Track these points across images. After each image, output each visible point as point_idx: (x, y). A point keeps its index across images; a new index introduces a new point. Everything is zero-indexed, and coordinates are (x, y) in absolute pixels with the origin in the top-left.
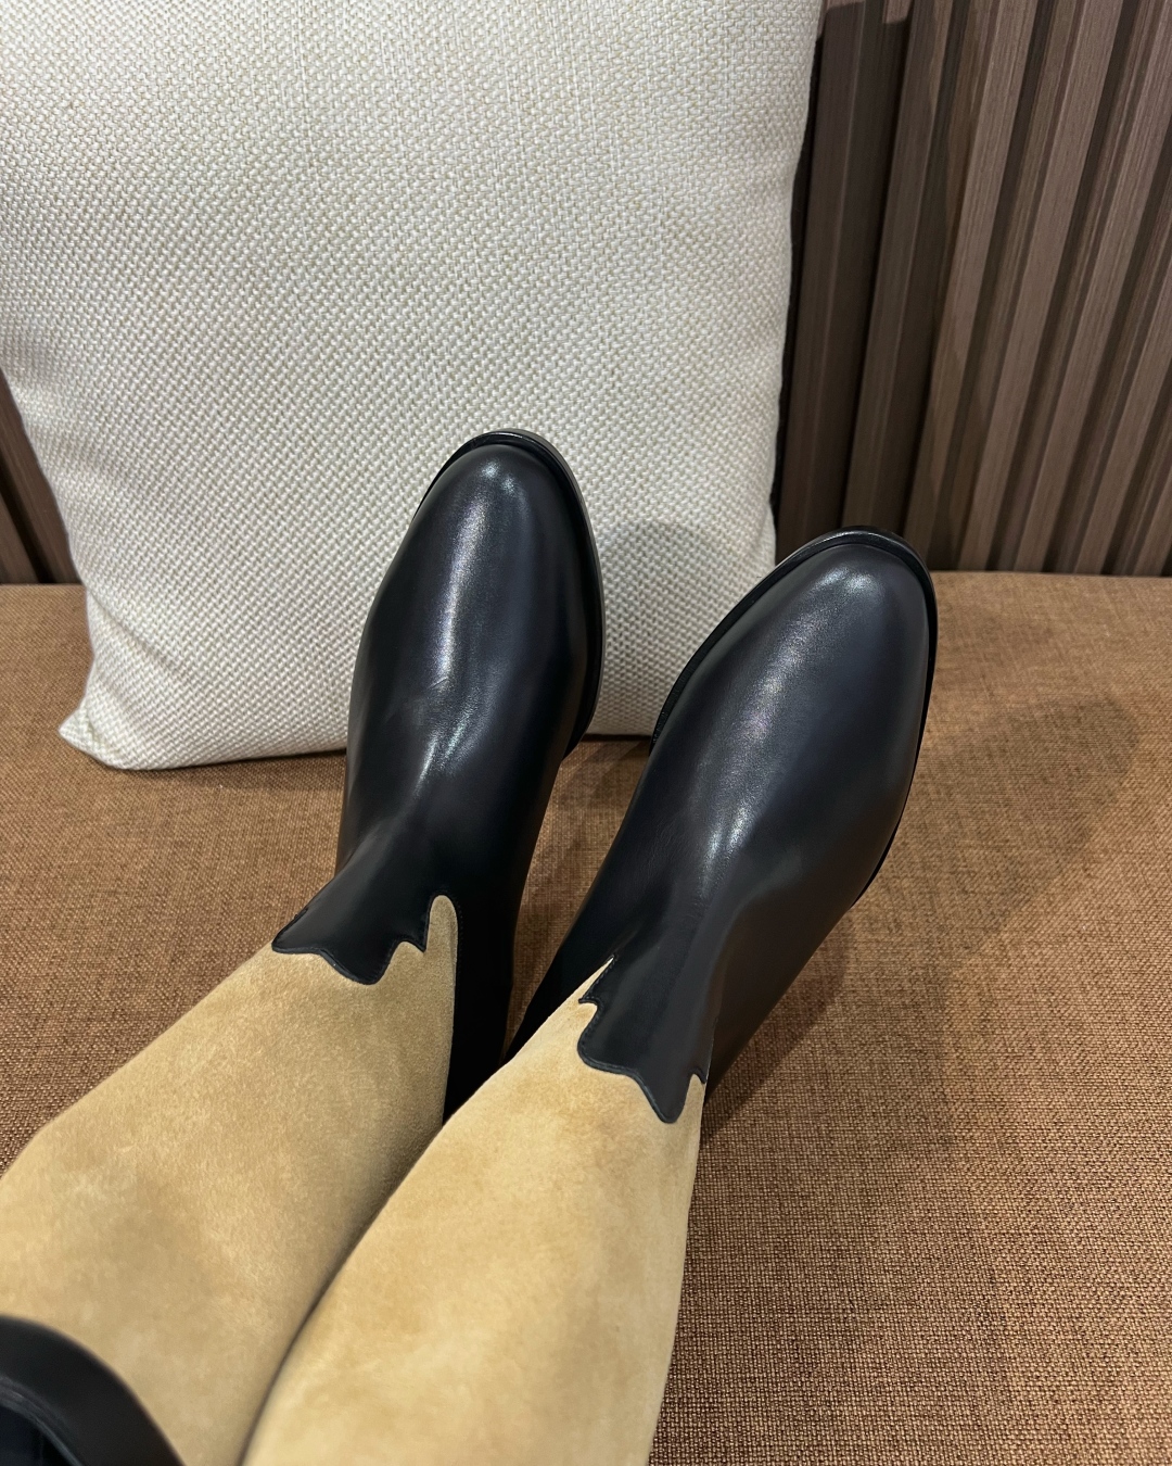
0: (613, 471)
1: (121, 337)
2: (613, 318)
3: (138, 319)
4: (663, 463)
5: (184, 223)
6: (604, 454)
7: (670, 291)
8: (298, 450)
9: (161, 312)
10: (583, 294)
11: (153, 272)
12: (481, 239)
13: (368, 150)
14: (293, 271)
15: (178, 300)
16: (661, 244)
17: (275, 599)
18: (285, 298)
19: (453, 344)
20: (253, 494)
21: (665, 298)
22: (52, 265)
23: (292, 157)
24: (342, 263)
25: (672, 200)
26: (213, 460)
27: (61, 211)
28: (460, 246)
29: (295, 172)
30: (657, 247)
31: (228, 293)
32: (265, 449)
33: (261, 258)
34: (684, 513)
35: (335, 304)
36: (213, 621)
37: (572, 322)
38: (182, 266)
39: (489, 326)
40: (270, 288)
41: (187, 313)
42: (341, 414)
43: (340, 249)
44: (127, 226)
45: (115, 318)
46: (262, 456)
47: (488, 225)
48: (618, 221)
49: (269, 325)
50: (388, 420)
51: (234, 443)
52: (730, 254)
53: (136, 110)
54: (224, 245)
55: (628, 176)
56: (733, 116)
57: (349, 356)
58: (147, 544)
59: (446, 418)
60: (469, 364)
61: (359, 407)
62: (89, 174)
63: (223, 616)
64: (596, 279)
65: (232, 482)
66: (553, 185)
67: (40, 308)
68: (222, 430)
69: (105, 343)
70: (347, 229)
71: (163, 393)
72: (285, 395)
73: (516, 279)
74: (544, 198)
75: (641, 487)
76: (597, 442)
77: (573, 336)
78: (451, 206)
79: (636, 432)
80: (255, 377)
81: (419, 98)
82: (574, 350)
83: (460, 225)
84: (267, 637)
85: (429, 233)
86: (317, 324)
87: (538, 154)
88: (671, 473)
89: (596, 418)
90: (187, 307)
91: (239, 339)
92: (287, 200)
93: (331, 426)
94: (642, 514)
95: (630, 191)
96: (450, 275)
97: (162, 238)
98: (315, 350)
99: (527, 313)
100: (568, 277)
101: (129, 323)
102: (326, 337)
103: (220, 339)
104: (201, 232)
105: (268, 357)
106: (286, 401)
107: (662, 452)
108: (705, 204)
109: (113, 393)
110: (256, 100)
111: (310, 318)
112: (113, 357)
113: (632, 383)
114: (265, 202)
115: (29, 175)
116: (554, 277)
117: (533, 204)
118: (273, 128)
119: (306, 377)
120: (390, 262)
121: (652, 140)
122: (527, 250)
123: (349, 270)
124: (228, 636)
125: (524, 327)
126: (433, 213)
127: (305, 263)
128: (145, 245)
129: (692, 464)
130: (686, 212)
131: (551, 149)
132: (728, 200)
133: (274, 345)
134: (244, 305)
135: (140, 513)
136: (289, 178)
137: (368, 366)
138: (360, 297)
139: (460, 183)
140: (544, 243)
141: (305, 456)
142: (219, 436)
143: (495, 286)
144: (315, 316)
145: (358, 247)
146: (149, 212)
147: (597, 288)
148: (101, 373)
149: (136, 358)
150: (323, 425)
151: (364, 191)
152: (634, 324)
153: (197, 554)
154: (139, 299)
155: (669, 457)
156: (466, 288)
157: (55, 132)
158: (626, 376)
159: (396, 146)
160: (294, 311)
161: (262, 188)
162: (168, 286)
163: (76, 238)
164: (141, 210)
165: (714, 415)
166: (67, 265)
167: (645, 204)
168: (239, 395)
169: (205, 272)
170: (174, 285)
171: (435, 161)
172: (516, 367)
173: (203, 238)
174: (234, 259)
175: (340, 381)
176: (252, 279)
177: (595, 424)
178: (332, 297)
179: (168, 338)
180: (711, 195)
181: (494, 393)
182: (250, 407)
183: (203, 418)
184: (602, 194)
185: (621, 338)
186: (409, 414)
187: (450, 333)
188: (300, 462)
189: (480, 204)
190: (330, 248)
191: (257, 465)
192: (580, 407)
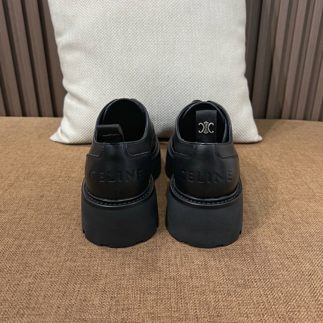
8: (132, 37)
17: (120, 81)
20: (119, 50)
26: (110, 41)
32: (124, 37)
36: (102, 89)
42: (144, 27)
50: (155, 29)
51: (116, 36)
57: (147, 13)
58: (88, 69)
59: (170, 28)
63: (105, 88)
65: (114, 47)
72: (130, 23)
84: (116, 93)
93: (141, 30)
102: (142, 9)
119: (136, 18)
124: (105, 93)
133: (129, 11)
135: (87, 61)
150: (139, 30)
153: (101, 70)
168: (119, 24)
175: (144, 19)
181: (181, 23)
191: (121, 42)
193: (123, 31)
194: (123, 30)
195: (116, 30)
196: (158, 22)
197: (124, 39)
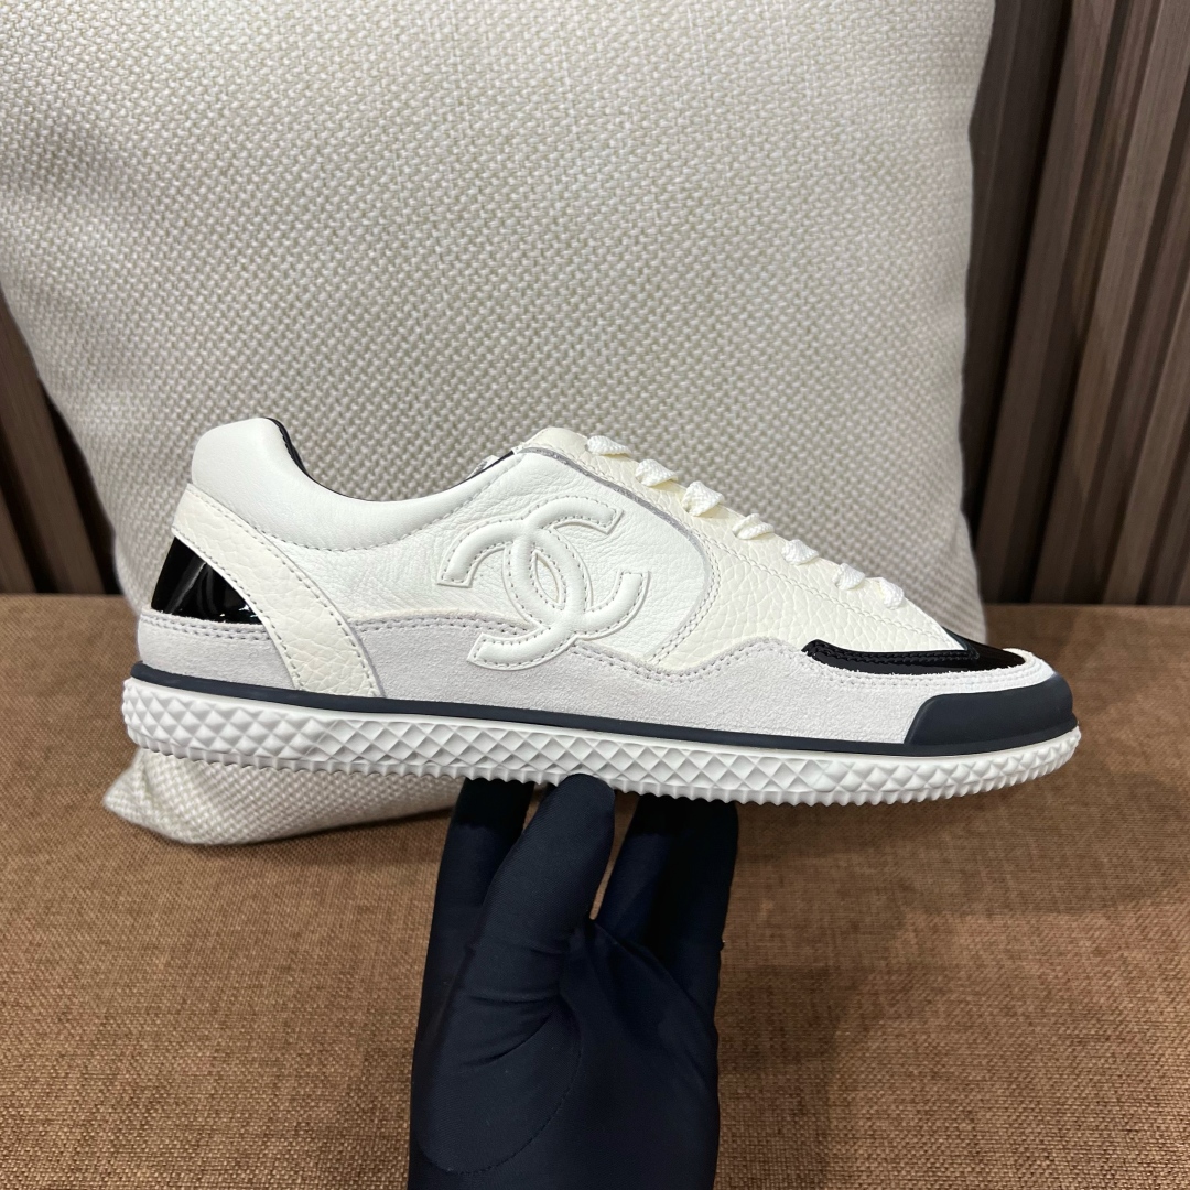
0: (809, 446)
1: (218, 315)
2: (809, 268)
3: (242, 290)
4: (864, 435)
5: (305, 175)
6: (800, 427)
7: (871, 236)
8: (433, 442)
9: (271, 282)
10: (777, 242)
11: (262, 235)
12: (660, 182)
13: (527, 86)
14: (435, 227)
15: (292, 267)
16: (861, 182)
18: (424, 259)
19: (625, 306)
21: (865, 244)
22: (136, 234)
23: (438, 95)
24: (495, 216)
25: (872, 134)
26: (328, 459)
27: (151, 170)
28: (636, 191)
29: (440, 111)
30: (854, 185)
31: (355, 255)
32: (394, 442)
33: (397, 211)
34: (888, 492)
35: (485, 265)
37: (764, 275)
38: (299, 226)
39: (669, 282)
40: (406, 248)
41: (302, 282)
42: (488, 395)
43: (492, 199)
44: (234, 182)
45: (212, 292)
46: (390, 451)
47: (669, 166)
48: (814, 157)
49: (404, 291)
50: (545, 400)
51: (355, 436)
52: (929, 195)
53: (250, 47)
54: (352, 199)
55: (825, 107)
56: (931, 42)
57: (500, 325)
59: (614, 393)
60: (644, 327)
61: (511, 386)
62: (188, 124)
64: (791, 224)
66: (742, 118)
67: (115, 287)
68: (341, 422)
69: (197, 323)
70: (502, 175)
71: (268, 380)
72: (421, 376)
73: (699, 227)
74: (733, 133)
75: (840, 463)
76: (791, 413)
77: (765, 290)
78: (625, 145)
79: (834, 399)
80: (383, 355)
81: (587, 26)
82: (766, 306)
83: (635, 167)
85: (599, 177)
86: (463, 289)
87: (726, 84)
88: (873, 447)
89: (789, 385)
90: (303, 274)
91: (366, 311)
92: (429, 144)
93: (475, 410)
94: (841, 495)
95: (827, 123)
96: (623, 225)
97: (275, 194)
98: (458, 320)
99: (713, 265)
100: (760, 222)
101: (229, 298)
102: (474, 304)
103: (342, 311)
104: (325, 185)
105: (401, 330)
106: (421, 383)
107: (863, 422)
108: (904, 138)
109: (204, 383)
110: (396, 32)
111: (454, 281)
112: (206, 340)
113: (830, 342)
114: (404, 147)
115: (112, 130)
116: (744, 223)
117: (720, 139)
118: (416, 63)
119: (447, 353)
120: (551, 212)
121: (850, 67)
122: (716, 192)
123: (503, 223)
125: (709, 283)
126: (604, 153)
127: (449, 216)
128: (253, 204)
129: (896, 435)
130: (886, 147)
131: (740, 78)
132: (926, 134)
133: (409, 315)
134: (374, 269)
136: (434, 118)
137: (524, 336)
138: (515, 255)
139: (635, 118)
140: (733, 184)
141: (442, 448)
142: (336, 429)
143: (676, 236)
144: (460, 280)
145: (514, 196)
146: (262, 164)
147: (792, 234)
148: (191, 360)
149: (235, 340)
150: (467, 410)
151: (522, 131)
152: (833, 273)
154: (244, 268)
155: (871, 428)
156: (642, 239)
157: (148, 77)
158: (823, 335)
159: (562, 78)
160: (435, 274)
161: (401, 131)
162: (280, 251)
163: (167, 201)
164: (252, 162)
165: (917, 378)
166: (155, 233)
167: (843, 137)
168: (363, 378)
169: (327, 232)
170: (288, 249)
171: (607, 95)
172: (697, 330)
173: (326, 192)
174: (364, 215)
175: (489, 357)
176: (385, 237)
177: (789, 391)
178: (481, 256)
179: (278, 312)
180: (909, 128)
181: (673, 362)
182: (376, 392)
183: (317, 408)
184: (797, 127)
185: (818, 291)
186: (571, 392)
187: (622, 293)
188: (436, 456)
189: (659, 143)
190: (480, 198)
192: (771, 374)
193: (388, 413)
194: (386, 407)
195: (355, 407)
196: (558, 369)
197: (395, 449)
